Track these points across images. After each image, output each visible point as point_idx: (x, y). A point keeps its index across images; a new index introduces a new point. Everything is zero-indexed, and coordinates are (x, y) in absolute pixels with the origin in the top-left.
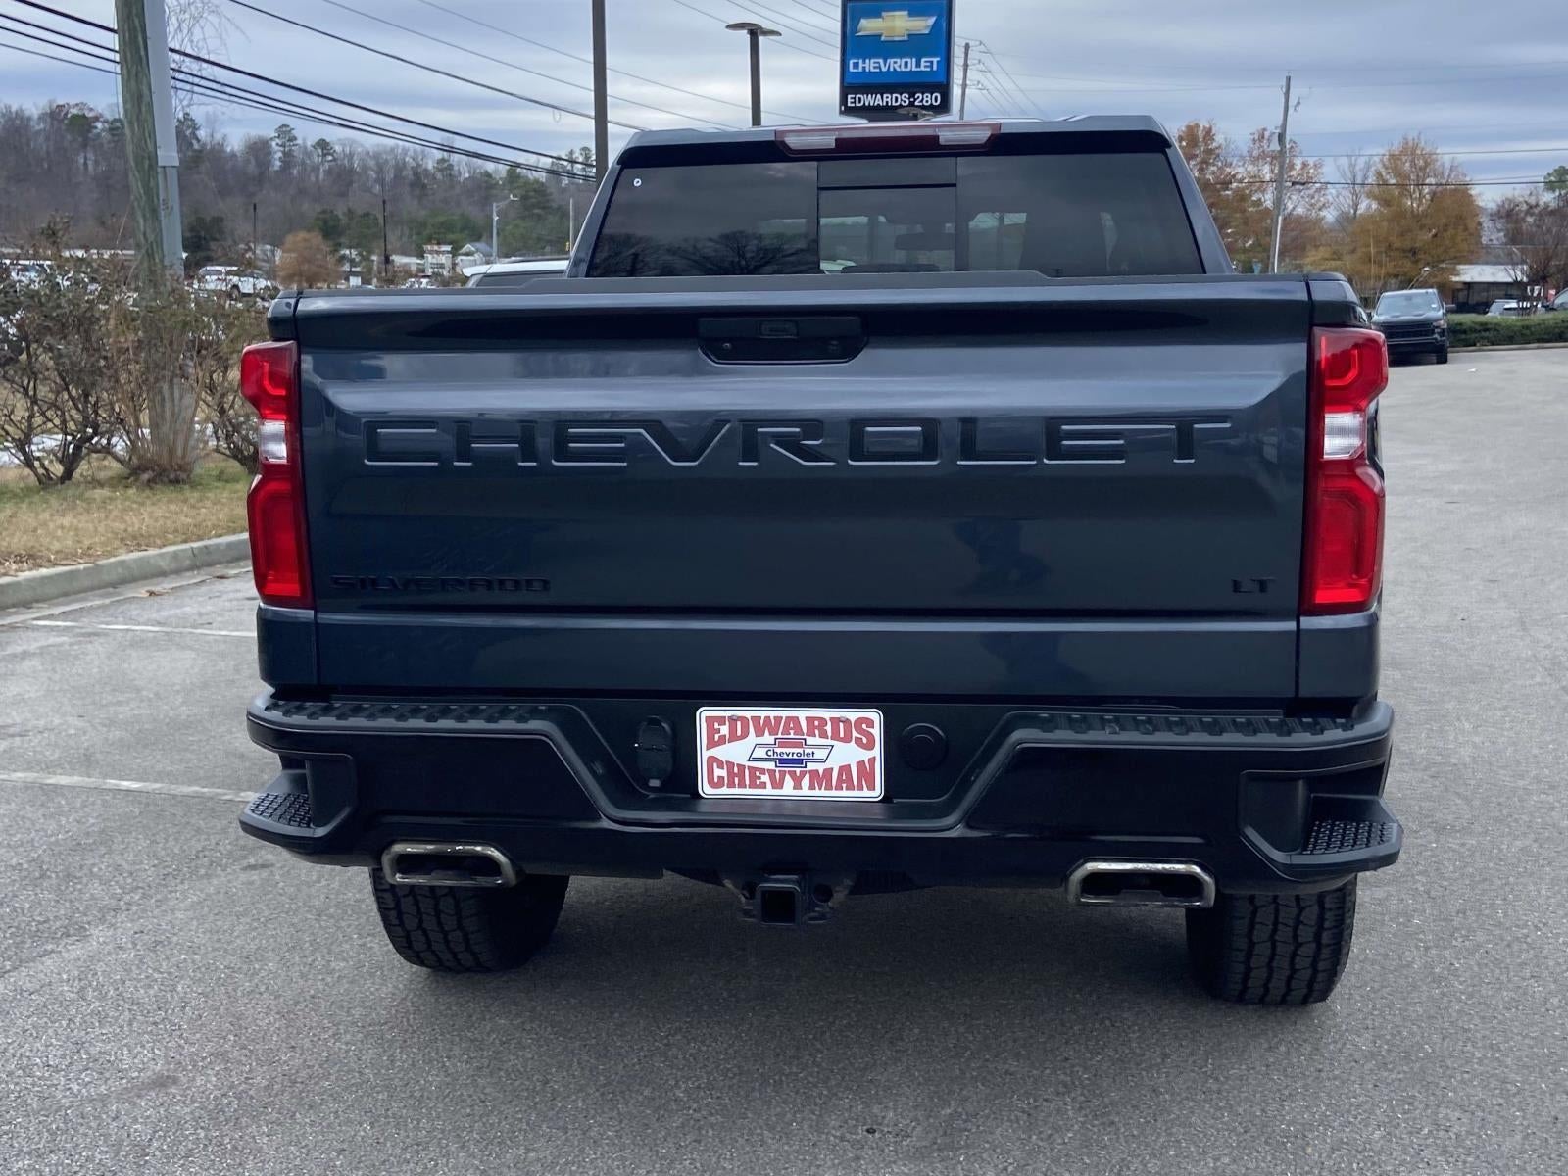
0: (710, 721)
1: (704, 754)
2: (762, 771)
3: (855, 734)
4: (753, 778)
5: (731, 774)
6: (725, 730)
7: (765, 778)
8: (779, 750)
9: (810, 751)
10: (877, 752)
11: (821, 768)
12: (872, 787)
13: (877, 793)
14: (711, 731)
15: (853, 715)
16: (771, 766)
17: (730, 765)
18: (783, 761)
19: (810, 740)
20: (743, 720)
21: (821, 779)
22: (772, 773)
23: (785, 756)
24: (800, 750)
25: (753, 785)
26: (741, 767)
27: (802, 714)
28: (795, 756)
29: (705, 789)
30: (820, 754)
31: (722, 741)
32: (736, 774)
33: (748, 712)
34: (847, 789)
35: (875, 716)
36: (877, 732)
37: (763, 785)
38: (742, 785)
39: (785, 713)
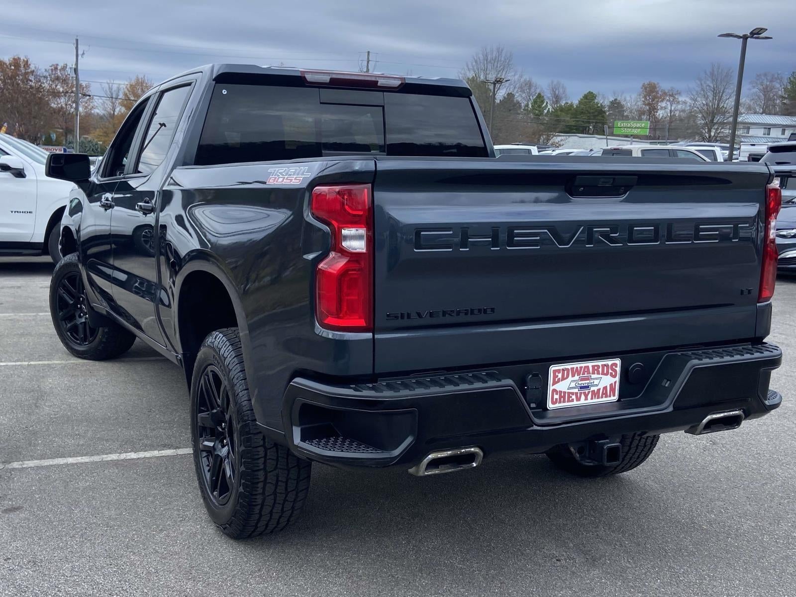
0: (555, 371)
1: (551, 388)
2: (573, 394)
3: (610, 371)
4: (569, 397)
5: (560, 397)
6: (560, 376)
7: (574, 397)
8: (580, 383)
9: (592, 381)
10: (617, 379)
11: (595, 389)
12: (614, 395)
13: (615, 398)
14: (555, 376)
15: (610, 362)
16: (576, 390)
17: (561, 392)
18: (581, 388)
19: (593, 376)
20: (568, 370)
21: (595, 394)
22: (576, 393)
23: (582, 385)
24: (588, 381)
25: (569, 401)
26: (565, 393)
27: (590, 364)
28: (586, 385)
29: (550, 406)
30: (596, 382)
31: (558, 381)
32: (563, 396)
33: (568, 366)
34: (605, 397)
35: (618, 362)
36: (618, 369)
37: (573, 400)
38: (564, 402)
39: (583, 364)
